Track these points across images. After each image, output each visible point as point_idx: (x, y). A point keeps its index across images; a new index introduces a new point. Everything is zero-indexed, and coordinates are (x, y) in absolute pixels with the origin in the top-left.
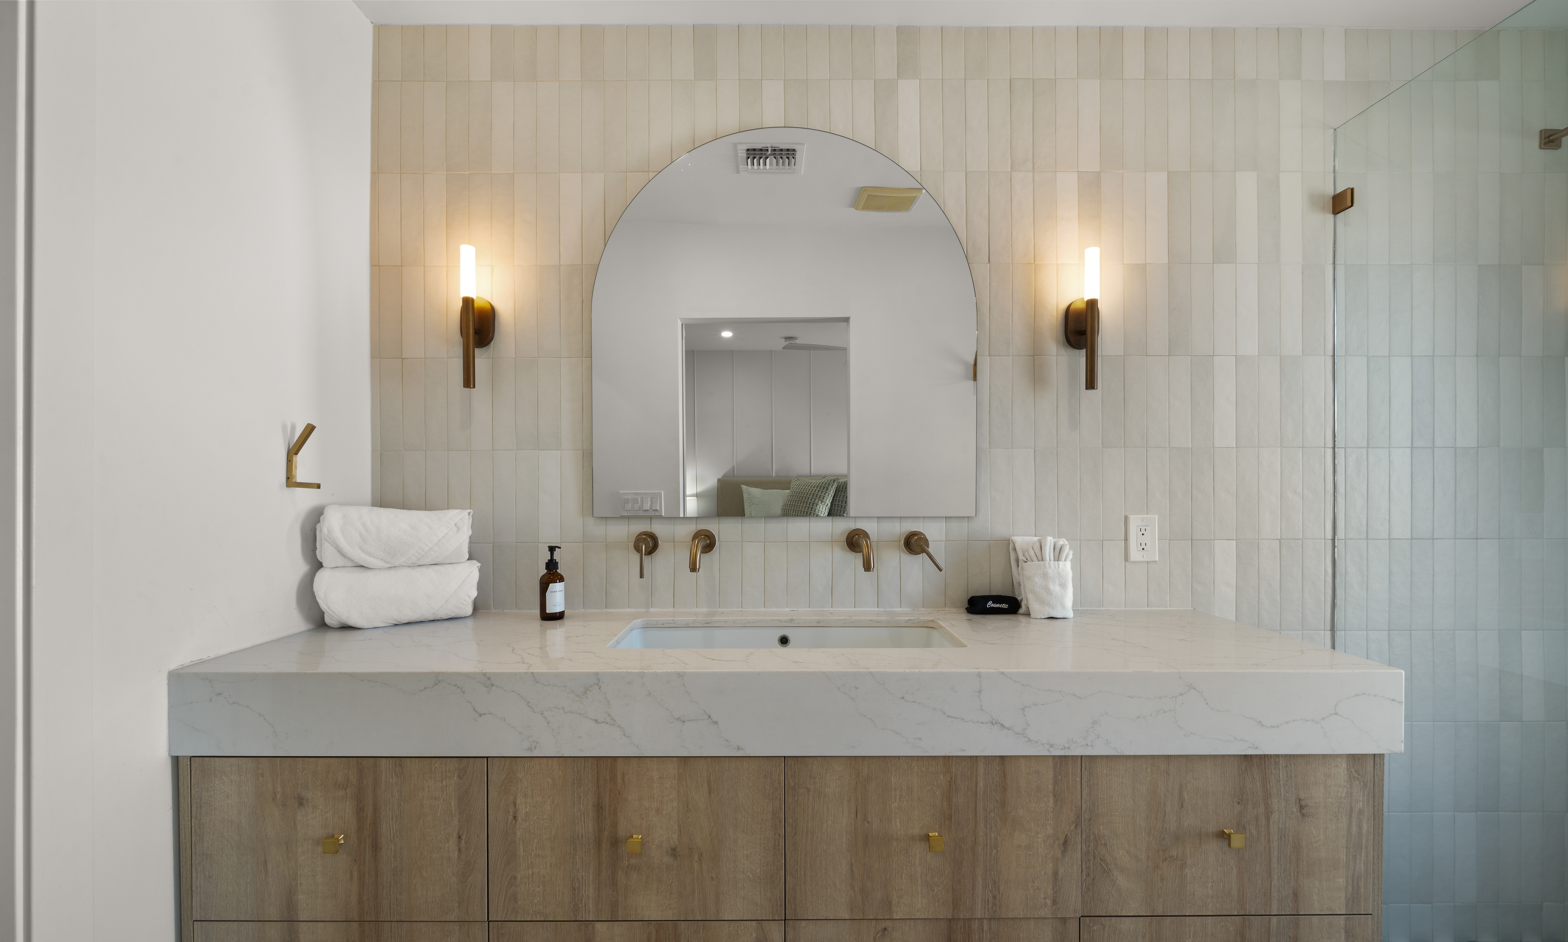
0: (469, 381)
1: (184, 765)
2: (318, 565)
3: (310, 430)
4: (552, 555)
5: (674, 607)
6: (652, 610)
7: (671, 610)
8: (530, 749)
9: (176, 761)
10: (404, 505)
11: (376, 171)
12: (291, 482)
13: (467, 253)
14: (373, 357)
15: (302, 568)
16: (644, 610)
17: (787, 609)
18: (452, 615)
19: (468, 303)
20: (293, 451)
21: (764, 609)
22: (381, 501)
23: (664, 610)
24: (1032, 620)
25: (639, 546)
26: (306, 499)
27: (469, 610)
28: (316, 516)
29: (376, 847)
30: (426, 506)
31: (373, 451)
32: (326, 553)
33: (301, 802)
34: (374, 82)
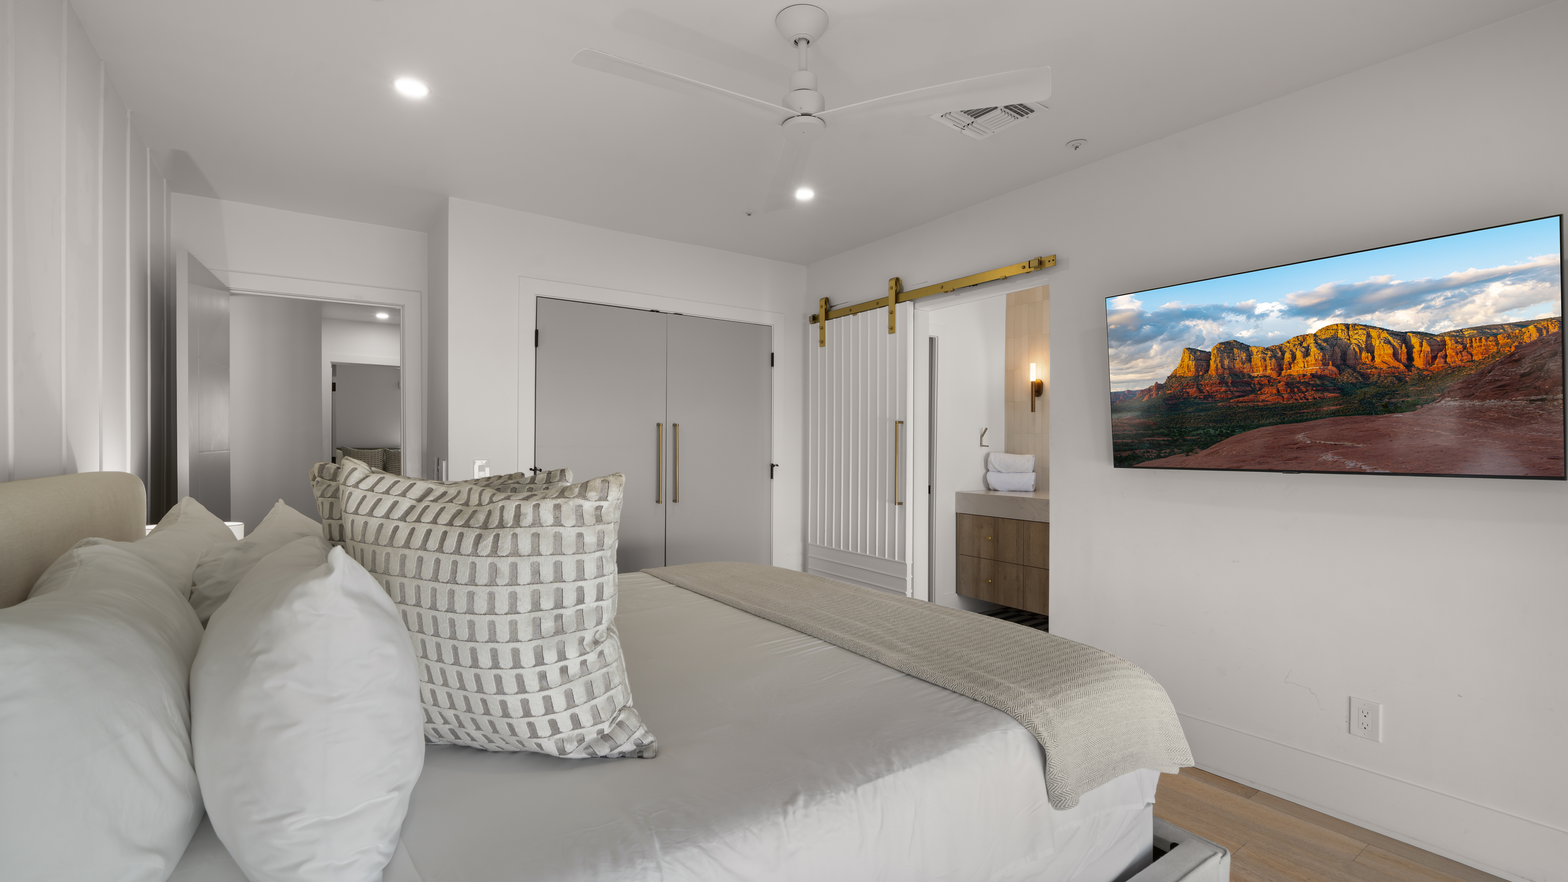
0: (1033, 410)
1: (958, 515)
2: (988, 470)
3: (986, 429)
8: (1033, 519)
9: (957, 513)
10: (1014, 453)
11: (1007, 339)
12: (981, 445)
13: (1033, 366)
14: (1005, 402)
15: (984, 471)
18: (1026, 490)
19: (1032, 383)
20: (982, 436)
22: (1008, 451)
26: (985, 450)
27: (1032, 489)
28: (987, 456)
29: (998, 541)
30: (1021, 453)
31: (1005, 434)
32: (990, 467)
33: (982, 527)
34: (1006, 307)
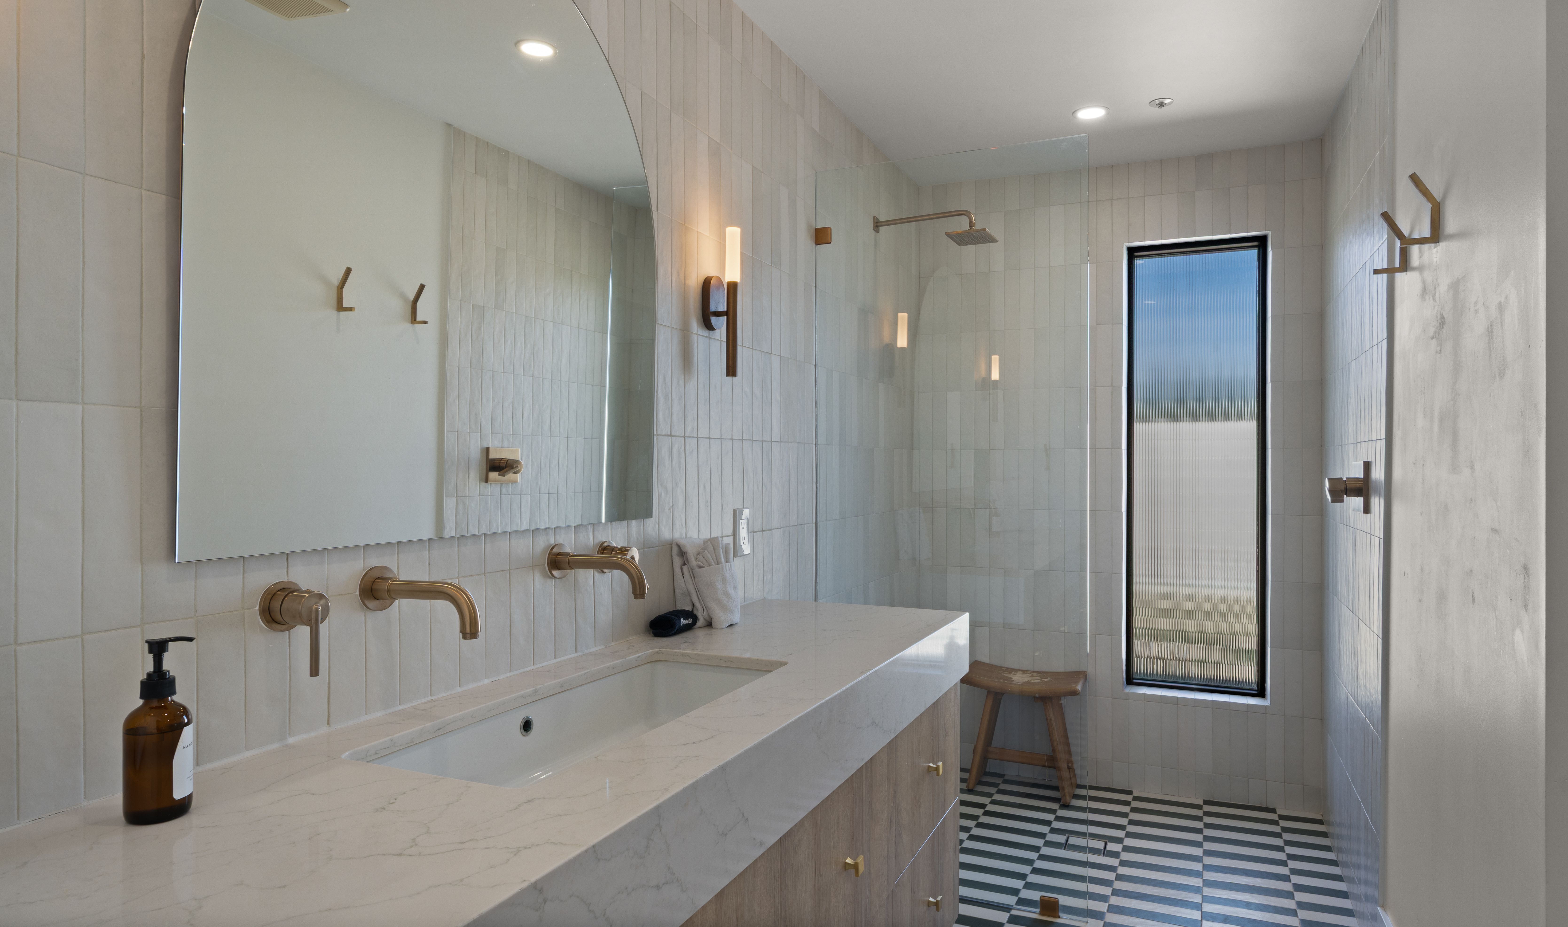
4: (158, 661)
5: (328, 723)
6: (291, 740)
7: (324, 730)
16: (275, 746)
17: (486, 681)
21: (459, 689)
23: (313, 734)
24: (713, 630)
25: (311, 611)
